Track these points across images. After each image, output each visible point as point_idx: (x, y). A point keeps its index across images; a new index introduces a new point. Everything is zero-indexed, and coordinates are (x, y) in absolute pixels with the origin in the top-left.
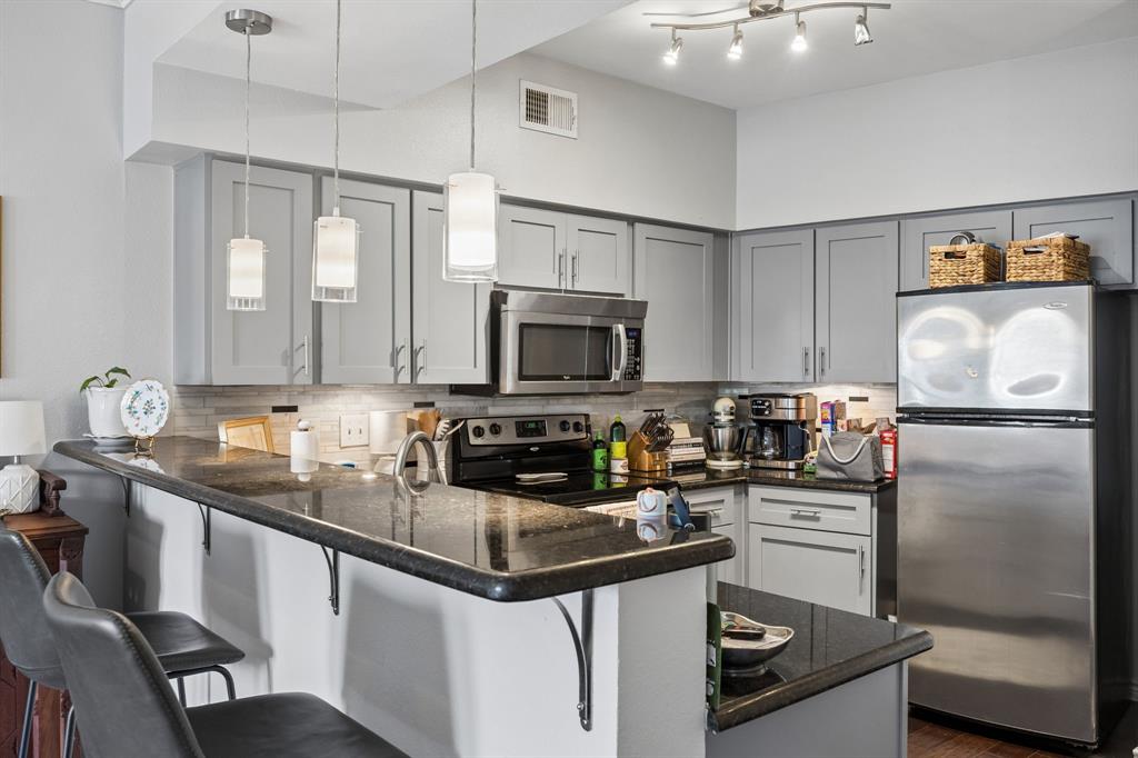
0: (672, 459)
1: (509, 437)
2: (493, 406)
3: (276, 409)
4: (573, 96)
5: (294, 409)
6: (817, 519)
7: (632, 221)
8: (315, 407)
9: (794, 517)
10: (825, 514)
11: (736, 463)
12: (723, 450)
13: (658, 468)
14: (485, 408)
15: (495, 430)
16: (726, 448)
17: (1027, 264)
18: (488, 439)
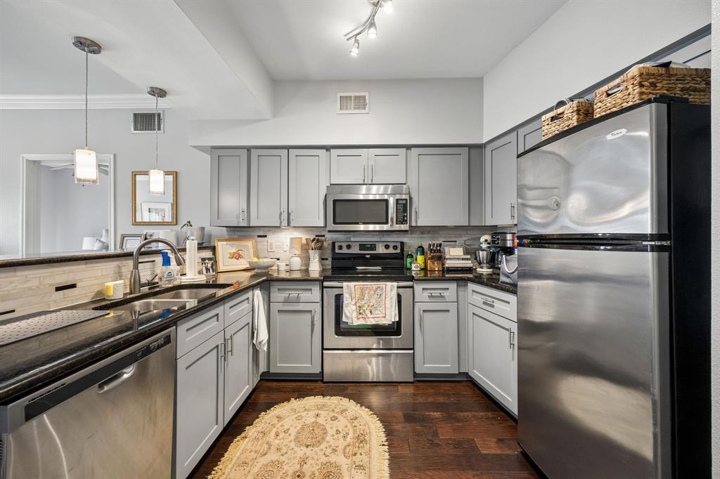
0: (447, 265)
1: (355, 250)
2: (354, 237)
3: (259, 236)
4: (366, 94)
5: (265, 236)
6: (493, 306)
7: (408, 147)
8: (275, 236)
9: (485, 303)
10: (497, 304)
11: (491, 270)
12: (483, 263)
13: (437, 269)
14: (350, 238)
15: (349, 247)
16: (485, 262)
17: (609, 105)
18: (345, 251)
